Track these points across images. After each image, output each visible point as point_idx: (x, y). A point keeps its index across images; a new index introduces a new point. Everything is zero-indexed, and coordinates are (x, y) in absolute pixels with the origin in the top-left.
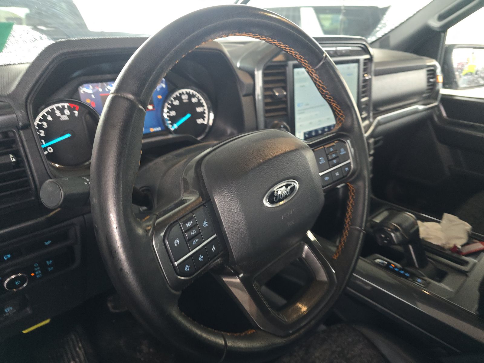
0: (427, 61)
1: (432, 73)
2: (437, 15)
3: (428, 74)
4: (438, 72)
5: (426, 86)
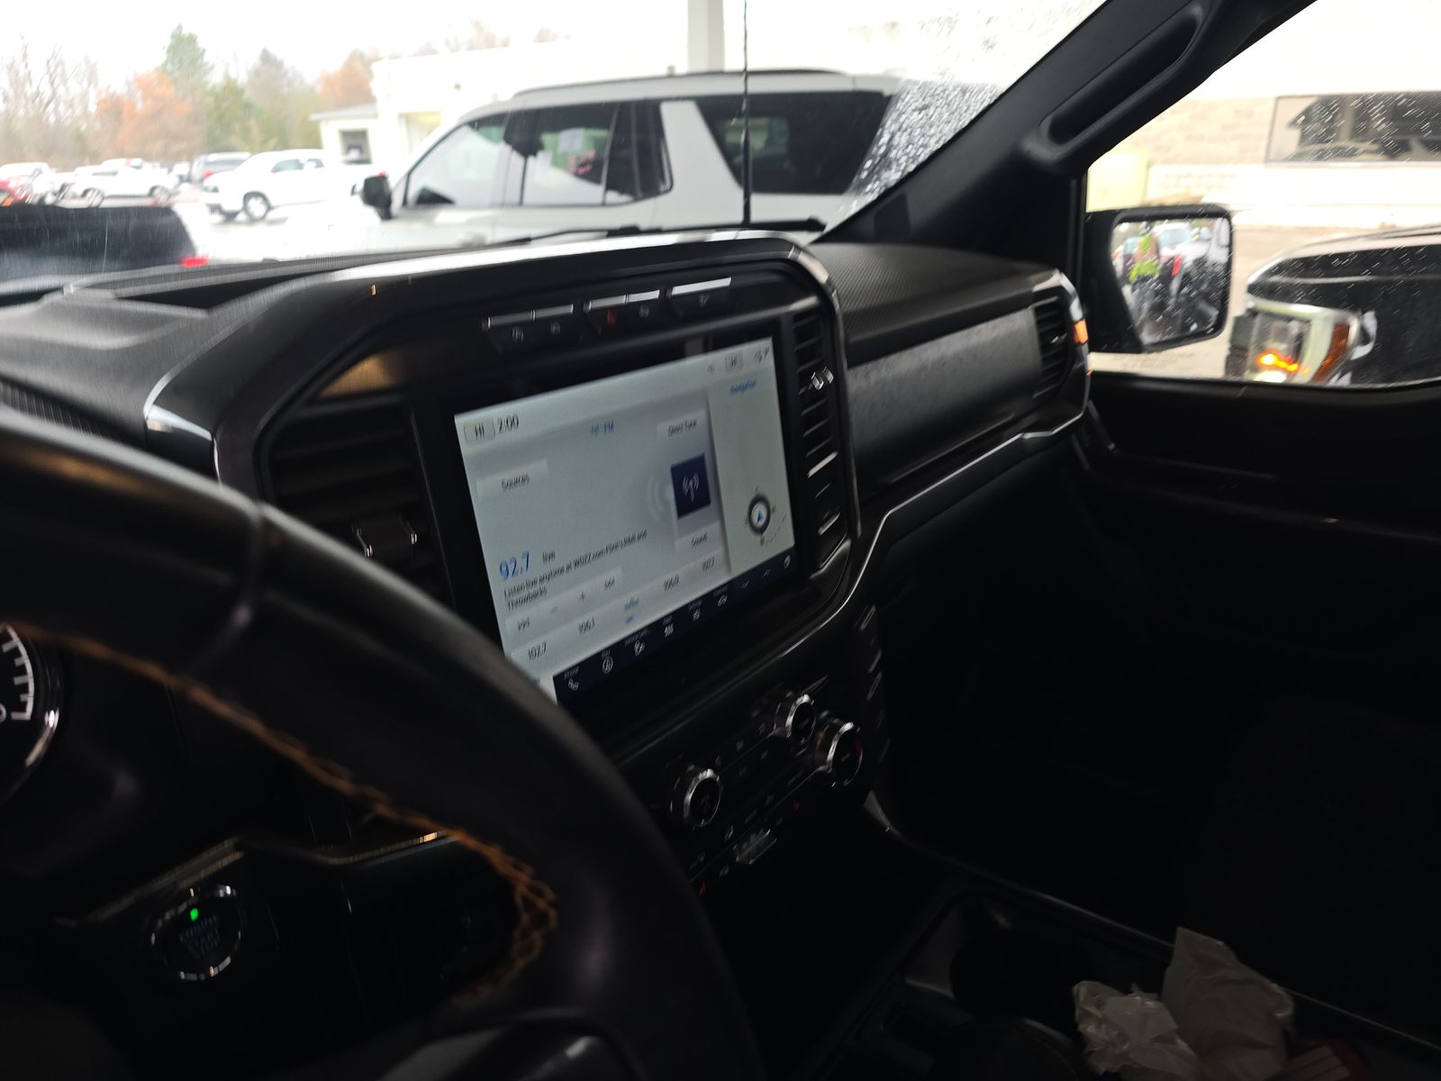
0: (1033, 278)
1: (1052, 314)
2: (1046, 123)
3: (1040, 323)
4: (1076, 310)
5: (1039, 358)
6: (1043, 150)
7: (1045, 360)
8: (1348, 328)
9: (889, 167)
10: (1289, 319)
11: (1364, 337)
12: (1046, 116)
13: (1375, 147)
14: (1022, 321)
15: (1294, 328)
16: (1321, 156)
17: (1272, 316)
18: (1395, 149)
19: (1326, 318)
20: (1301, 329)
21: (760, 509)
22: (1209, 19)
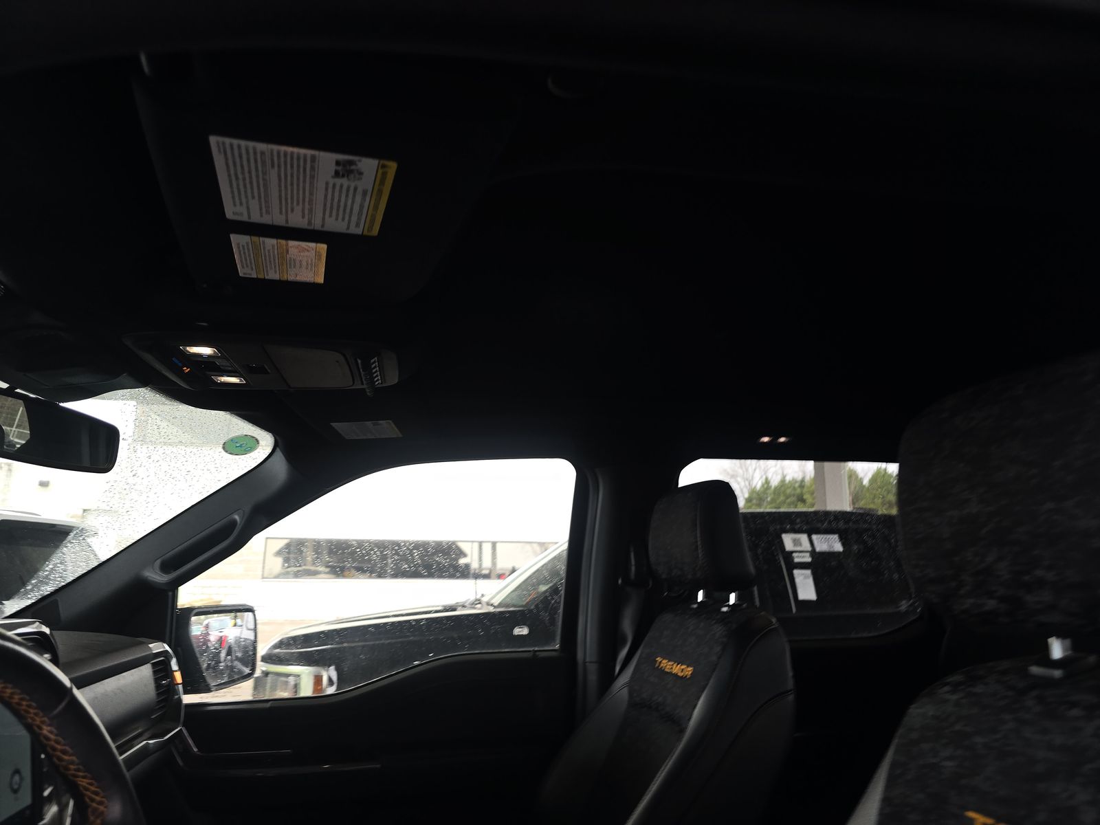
2: (158, 562)
3: (155, 672)
4: (174, 665)
5: (155, 695)
6: (155, 576)
7: (158, 695)
8: (322, 676)
9: (47, 584)
10: (288, 675)
11: (331, 682)
12: (158, 559)
13: (328, 570)
14: (146, 671)
15: (292, 680)
16: (297, 575)
17: (279, 674)
18: (338, 571)
19: (310, 672)
20: (296, 681)
21: (17, 778)
22: (243, 522)
